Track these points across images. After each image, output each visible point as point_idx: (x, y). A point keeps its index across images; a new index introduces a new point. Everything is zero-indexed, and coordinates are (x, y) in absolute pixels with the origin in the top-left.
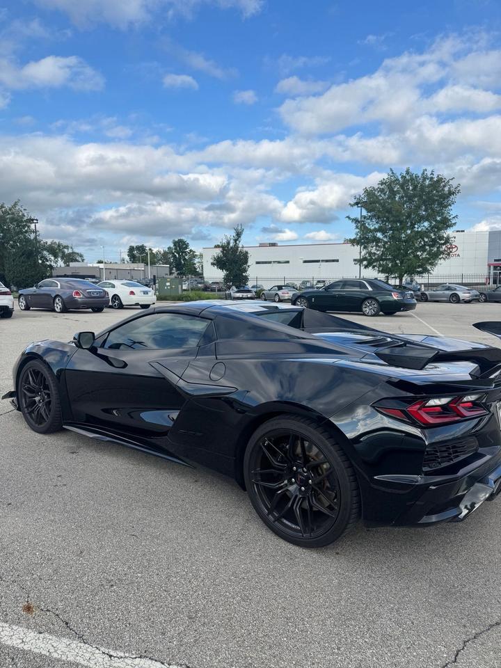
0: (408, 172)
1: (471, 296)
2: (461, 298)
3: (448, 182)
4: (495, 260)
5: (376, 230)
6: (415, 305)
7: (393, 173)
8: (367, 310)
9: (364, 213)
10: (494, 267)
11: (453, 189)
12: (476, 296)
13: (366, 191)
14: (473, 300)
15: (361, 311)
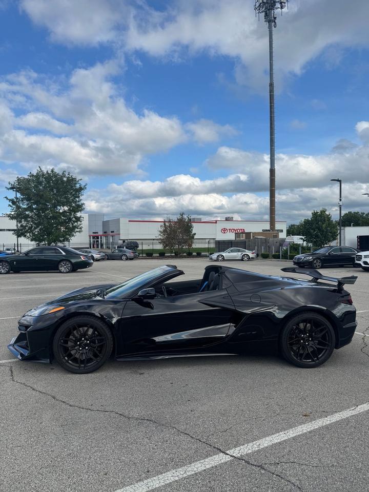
0: (52, 171)
1: (101, 256)
2: (95, 258)
3: (78, 181)
4: (94, 233)
5: (26, 209)
6: (92, 263)
7: (41, 170)
8: (62, 269)
9: (19, 195)
10: (93, 237)
11: (82, 186)
12: (104, 256)
13: (19, 179)
14: (102, 259)
15: (58, 269)
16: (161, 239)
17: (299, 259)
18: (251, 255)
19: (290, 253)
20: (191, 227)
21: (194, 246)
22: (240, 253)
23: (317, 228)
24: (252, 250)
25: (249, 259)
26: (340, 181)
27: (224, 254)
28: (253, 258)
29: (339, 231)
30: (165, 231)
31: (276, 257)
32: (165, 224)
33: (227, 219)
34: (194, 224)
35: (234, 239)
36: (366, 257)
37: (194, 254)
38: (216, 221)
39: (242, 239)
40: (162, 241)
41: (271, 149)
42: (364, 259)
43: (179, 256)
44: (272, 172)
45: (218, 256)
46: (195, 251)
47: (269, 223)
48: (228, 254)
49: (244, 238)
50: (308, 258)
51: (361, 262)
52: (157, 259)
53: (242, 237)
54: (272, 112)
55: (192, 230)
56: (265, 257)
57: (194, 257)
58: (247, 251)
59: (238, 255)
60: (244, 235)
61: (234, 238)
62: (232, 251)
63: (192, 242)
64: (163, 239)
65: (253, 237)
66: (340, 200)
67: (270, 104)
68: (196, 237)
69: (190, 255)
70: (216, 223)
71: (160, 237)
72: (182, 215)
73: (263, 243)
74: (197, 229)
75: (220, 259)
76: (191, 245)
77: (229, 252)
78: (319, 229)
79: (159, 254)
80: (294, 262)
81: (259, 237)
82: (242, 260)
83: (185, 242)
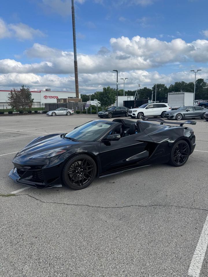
16: (10, 102)
17: (101, 113)
18: (72, 112)
19: (92, 110)
20: (30, 94)
21: (33, 107)
22: (65, 111)
23: (106, 97)
24: (72, 109)
25: (71, 114)
26: (117, 71)
27: (56, 112)
28: (72, 114)
29: (116, 98)
30: (12, 97)
31: (84, 113)
32: (12, 93)
33: (47, 90)
34: (32, 93)
35: (57, 103)
36: (134, 111)
37: (33, 112)
38: (40, 91)
39: (61, 102)
40: (11, 104)
41: (74, 49)
42: (133, 113)
43: (23, 113)
44: (76, 62)
45: (52, 113)
46: (33, 110)
47: (75, 93)
48: (58, 112)
49: (63, 102)
50: (106, 113)
51: (132, 114)
52: (8, 116)
53: (62, 102)
54: (74, 26)
55: (31, 97)
56: (78, 113)
57: (33, 114)
58: (69, 110)
59: (64, 112)
60: (63, 100)
61: (56, 101)
62: (61, 110)
63: (32, 105)
64: (11, 103)
65: (68, 101)
66: (117, 82)
67: (73, 20)
68: (34, 101)
69: (30, 113)
70: (40, 92)
71: (9, 101)
72: (23, 87)
73: (75, 105)
74: (33, 96)
75: (54, 115)
76: (31, 106)
77: (59, 111)
78: (107, 97)
79: (9, 112)
80: (98, 115)
81: (71, 101)
82: (67, 115)
83: (27, 104)
